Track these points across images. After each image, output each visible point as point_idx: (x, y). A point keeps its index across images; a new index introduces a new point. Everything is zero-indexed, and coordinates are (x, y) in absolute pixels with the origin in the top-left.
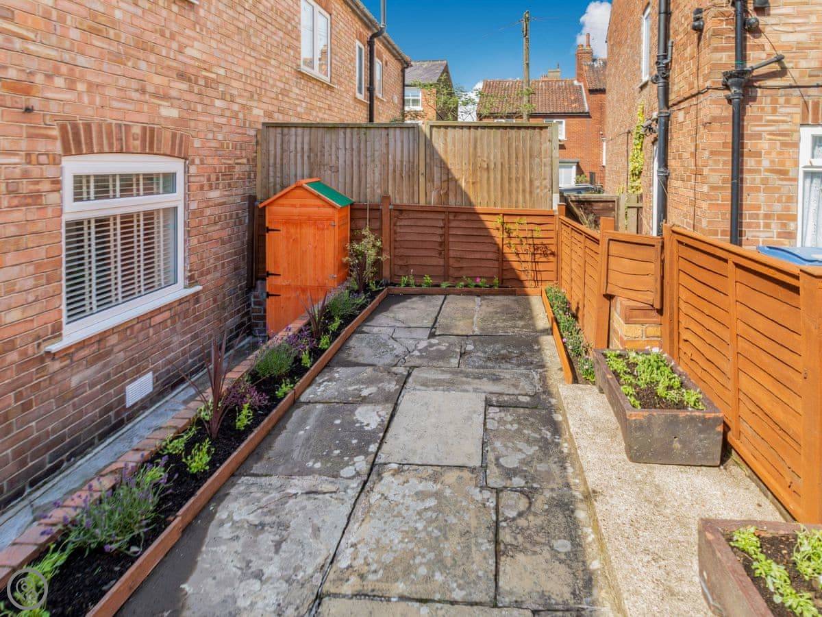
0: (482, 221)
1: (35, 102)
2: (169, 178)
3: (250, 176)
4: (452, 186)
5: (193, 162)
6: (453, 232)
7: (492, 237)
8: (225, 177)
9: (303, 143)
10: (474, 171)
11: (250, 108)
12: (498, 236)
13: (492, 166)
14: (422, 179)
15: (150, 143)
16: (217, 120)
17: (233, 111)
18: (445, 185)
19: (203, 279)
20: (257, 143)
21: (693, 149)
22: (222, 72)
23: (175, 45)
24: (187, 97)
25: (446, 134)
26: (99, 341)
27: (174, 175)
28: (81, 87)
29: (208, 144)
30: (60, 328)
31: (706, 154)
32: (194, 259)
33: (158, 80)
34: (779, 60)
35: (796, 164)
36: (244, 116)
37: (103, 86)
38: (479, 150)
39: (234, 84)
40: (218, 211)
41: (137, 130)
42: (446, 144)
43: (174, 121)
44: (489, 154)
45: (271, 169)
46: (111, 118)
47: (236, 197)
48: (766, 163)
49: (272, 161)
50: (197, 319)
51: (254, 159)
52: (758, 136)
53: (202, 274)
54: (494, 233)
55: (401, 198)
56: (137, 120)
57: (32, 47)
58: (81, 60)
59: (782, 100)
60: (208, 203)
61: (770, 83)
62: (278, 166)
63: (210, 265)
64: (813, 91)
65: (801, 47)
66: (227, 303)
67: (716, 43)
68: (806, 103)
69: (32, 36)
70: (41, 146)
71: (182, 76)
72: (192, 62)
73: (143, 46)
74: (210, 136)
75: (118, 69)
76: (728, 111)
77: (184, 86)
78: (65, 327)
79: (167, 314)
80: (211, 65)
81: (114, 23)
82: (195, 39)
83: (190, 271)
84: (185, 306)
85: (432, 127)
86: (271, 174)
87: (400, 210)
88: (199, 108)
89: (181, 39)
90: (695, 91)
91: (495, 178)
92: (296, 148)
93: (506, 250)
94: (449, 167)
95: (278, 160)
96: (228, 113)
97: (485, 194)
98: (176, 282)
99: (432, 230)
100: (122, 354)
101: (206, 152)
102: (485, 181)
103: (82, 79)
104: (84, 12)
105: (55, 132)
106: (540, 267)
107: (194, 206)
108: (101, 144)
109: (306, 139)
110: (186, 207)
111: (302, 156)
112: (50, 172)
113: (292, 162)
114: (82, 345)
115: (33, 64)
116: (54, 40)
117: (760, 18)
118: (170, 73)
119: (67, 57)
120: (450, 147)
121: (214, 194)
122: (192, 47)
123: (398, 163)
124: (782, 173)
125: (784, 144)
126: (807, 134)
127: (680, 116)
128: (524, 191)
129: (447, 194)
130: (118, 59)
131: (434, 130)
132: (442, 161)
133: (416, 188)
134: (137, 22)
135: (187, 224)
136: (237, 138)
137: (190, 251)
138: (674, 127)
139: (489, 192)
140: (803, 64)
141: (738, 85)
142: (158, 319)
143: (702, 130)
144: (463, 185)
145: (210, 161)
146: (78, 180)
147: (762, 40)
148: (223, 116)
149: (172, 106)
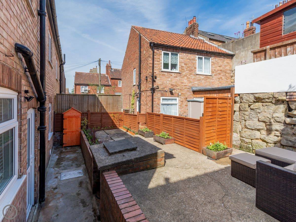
0: (109, 115)
4: (102, 108)
6: (103, 117)
7: (111, 118)
10: (107, 104)
12: (112, 118)
13: (110, 103)
14: (96, 107)
18: (101, 108)
20: (55, 99)
21: (146, 100)
25: (101, 97)
31: (148, 101)
34: (158, 86)
35: (160, 103)
38: (108, 100)
42: (101, 99)
44: (110, 101)
48: (156, 103)
52: (155, 98)
54: (112, 117)
55: (92, 111)
59: (158, 93)
61: (157, 90)
64: (162, 91)
65: (161, 85)
67: (149, 83)
68: (161, 94)
76: (151, 94)
85: (99, 95)
87: (92, 113)
90: (146, 90)
91: (111, 106)
92: (65, 100)
93: (114, 120)
94: (102, 104)
97: (109, 109)
99: (99, 117)
102: (109, 107)
106: (120, 123)
109: (68, 98)
111: (67, 102)
117: (156, 80)
120: (102, 99)
123: (91, 103)
124: (158, 104)
125: (159, 100)
126: (161, 98)
127: (143, 94)
128: (116, 108)
129: (101, 110)
131: (99, 96)
132: (100, 102)
133: (95, 108)
138: (142, 96)
139: (110, 109)
140: (161, 87)
141: (152, 90)
143: (147, 97)
144: (105, 107)
147: (156, 83)
149: (52, 92)
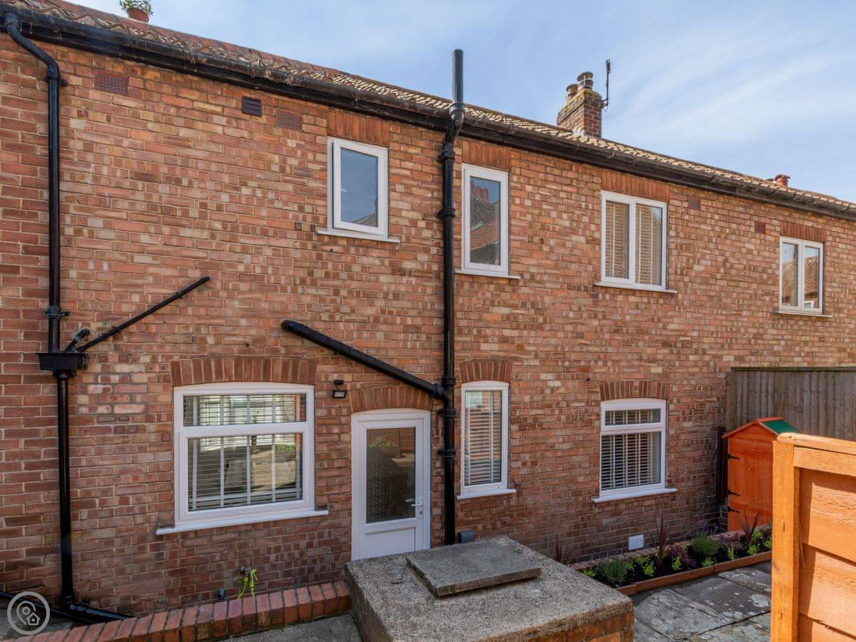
1: (590, 376)
2: (656, 413)
3: (719, 411)
5: (672, 402)
8: (697, 412)
9: (767, 384)
11: (720, 357)
15: (644, 392)
16: (690, 370)
17: (704, 362)
19: (679, 484)
20: (727, 384)
22: (695, 334)
23: (661, 325)
24: (669, 357)
26: (616, 505)
27: (659, 410)
28: (609, 364)
29: (683, 389)
30: (598, 492)
32: (672, 469)
33: (649, 351)
36: (715, 363)
37: (620, 361)
39: (705, 340)
40: (691, 437)
41: (637, 384)
43: (659, 375)
45: (738, 405)
46: (624, 379)
47: (707, 426)
49: (739, 399)
50: (674, 511)
51: (724, 398)
53: (677, 481)
56: (637, 379)
57: (590, 348)
58: (610, 349)
60: (683, 431)
62: (745, 403)
63: (684, 475)
66: (698, 507)
69: (589, 343)
70: (593, 397)
71: (665, 344)
72: (673, 333)
73: (641, 332)
74: (685, 382)
75: (627, 350)
77: (666, 351)
78: (601, 492)
79: (653, 502)
80: (686, 332)
81: (625, 323)
82: (675, 316)
83: (669, 476)
84: (665, 500)
86: (739, 410)
88: (677, 364)
89: (665, 320)
92: (761, 389)
95: (745, 399)
96: (700, 364)
98: (660, 482)
100: (626, 517)
101: (682, 394)
103: (610, 359)
104: (610, 323)
105: (598, 390)
107: (672, 432)
108: (618, 395)
109: (771, 382)
110: (667, 432)
111: (767, 397)
112: (596, 410)
113: (757, 400)
114: (608, 503)
115: (590, 357)
116: (598, 342)
118: (657, 344)
119: (603, 349)
121: (688, 424)
122: (673, 323)
130: (627, 344)
134: (638, 319)
135: (667, 444)
136: (707, 382)
137: (669, 463)
142: (647, 503)
145: (684, 400)
146: (608, 413)
148: (696, 366)
149: (658, 366)
